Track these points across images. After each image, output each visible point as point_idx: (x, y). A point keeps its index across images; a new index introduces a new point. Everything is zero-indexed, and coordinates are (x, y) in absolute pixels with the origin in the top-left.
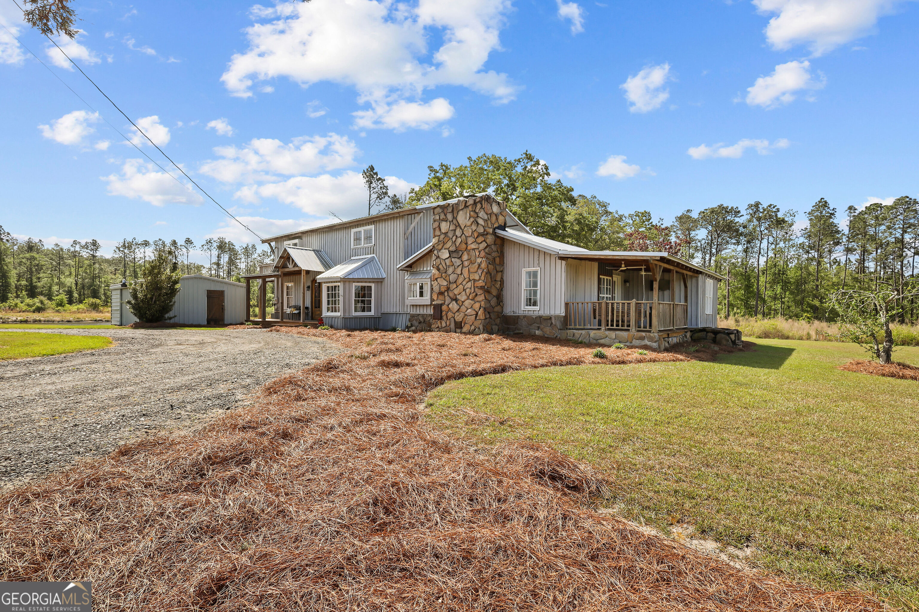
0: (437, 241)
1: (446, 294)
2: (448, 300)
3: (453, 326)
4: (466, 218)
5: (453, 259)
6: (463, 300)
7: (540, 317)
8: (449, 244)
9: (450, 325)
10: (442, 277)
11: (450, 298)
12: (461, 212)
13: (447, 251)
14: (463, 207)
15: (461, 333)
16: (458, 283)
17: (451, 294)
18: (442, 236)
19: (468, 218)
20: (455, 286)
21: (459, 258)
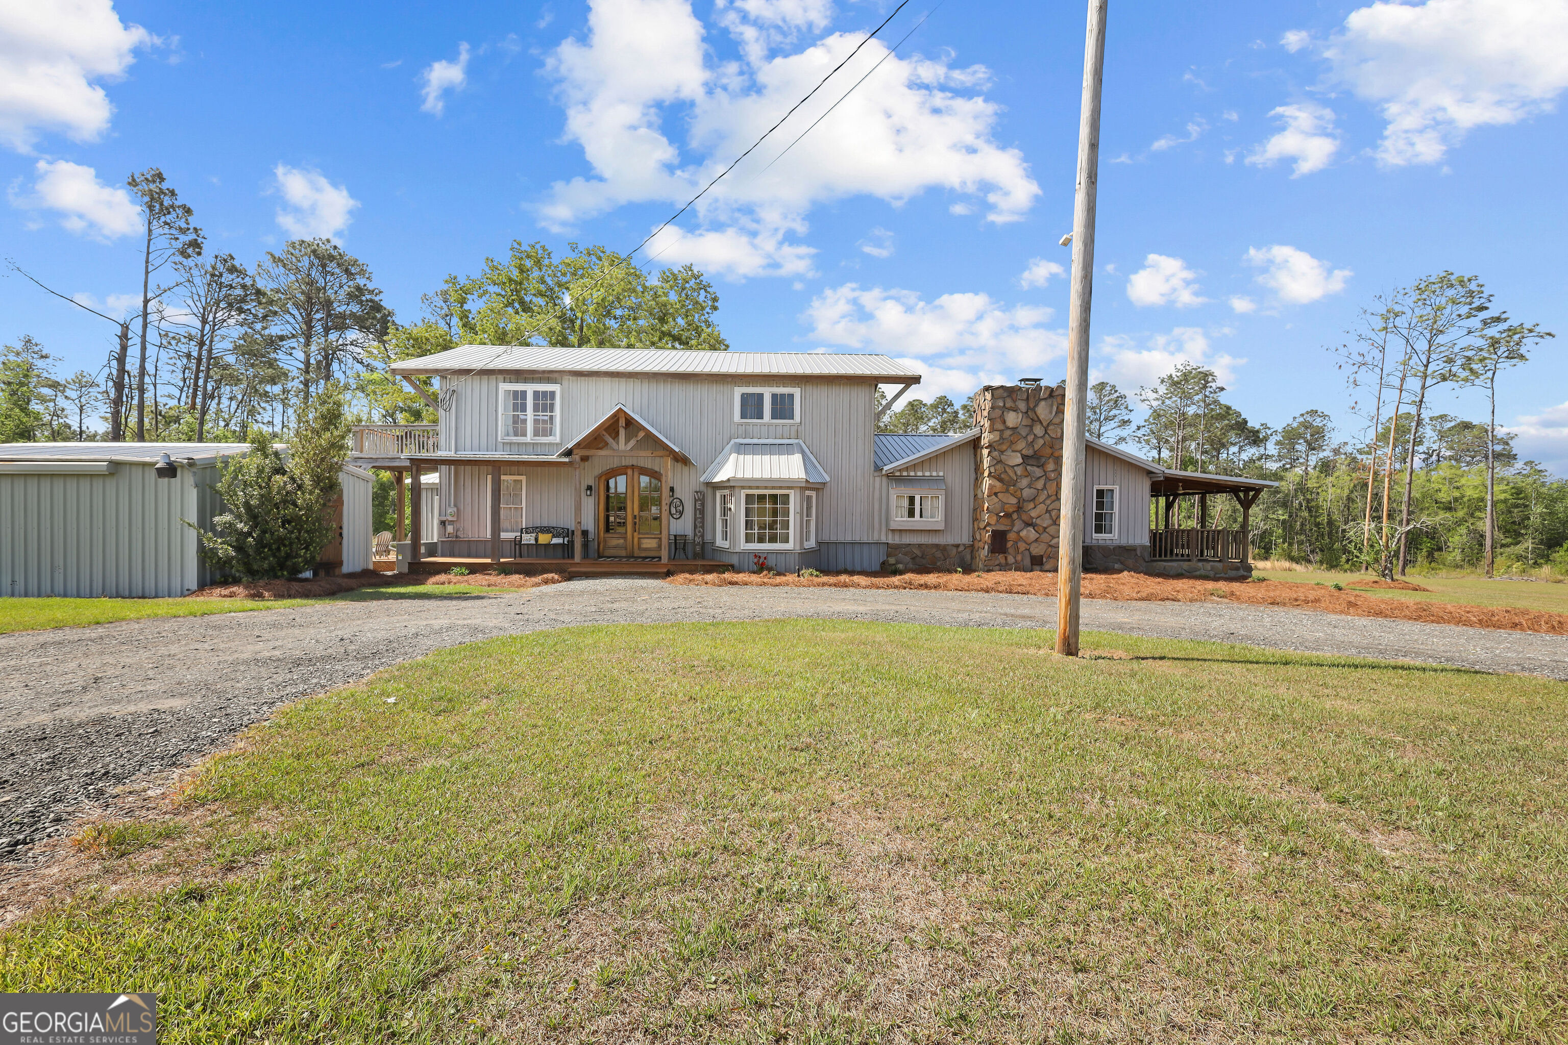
0: (998, 438)
1: (1015, 516)
2: (1018, 525)
3: (1027, 562)
4: (1051, 412)
5: (1029, 468)
6: (1045, 525)
7: (1120, 547)
8: (1021, 445)
9: (1022, 560)
10: (1007, 491)
11: (1024, 521)
12: (1043, 403)
13: (1019, 455)
14: (1046, 396)
15: (1041, 571)
16: (1037, 502)
17: (1024, 517)
18: (1008, 433)
19: (1054, 413)
20: (1032, 505)
21: (1038, 467)
